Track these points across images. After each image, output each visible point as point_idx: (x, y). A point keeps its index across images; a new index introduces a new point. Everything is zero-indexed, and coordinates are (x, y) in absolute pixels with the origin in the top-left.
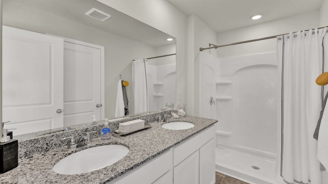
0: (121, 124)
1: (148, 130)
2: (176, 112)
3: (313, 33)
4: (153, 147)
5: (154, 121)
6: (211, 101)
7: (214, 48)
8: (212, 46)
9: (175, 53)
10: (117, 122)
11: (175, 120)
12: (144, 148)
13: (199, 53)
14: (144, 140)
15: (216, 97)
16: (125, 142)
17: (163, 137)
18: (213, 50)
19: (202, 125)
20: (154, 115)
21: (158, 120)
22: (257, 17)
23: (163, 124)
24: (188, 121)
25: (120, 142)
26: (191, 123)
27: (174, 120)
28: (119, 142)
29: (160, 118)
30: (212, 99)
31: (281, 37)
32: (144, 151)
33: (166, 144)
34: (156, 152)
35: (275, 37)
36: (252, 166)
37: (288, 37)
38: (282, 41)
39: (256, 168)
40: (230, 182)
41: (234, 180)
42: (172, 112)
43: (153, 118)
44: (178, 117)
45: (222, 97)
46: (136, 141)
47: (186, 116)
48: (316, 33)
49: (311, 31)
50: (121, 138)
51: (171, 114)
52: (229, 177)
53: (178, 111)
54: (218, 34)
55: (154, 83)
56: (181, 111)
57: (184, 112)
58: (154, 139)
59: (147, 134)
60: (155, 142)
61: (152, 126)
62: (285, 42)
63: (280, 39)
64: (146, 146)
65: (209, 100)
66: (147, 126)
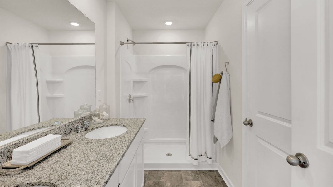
0: (16, 150)
1: (69, 147)
2: (98, 115)
3: (208, 45)
4: (96, 169)
5: (70, 132)
6: (130, 99)
7: (132, 45)
8: (130, 42)
9: (95, 43)
10: (7, 148)
11: (99, 125)
12: (84, 176)
13: (119, 47)
14: (74, 164)
15: (133, 94)
16: (40, 178)
17: (100, 151)
18: (131, 46)
19: (134, 126)
20: (71, 124)
21: (76, 130)
22: (169, 23)
23: (86, 134)
24: (115, 124)
25: (29, 182)
26: (121, 125)
27: (98, 127)
28: (27, 182)
29: (79, 127)
30: (130, 97)
31: (190, 44)
32: (87, 180)
33: (112, 159)
34: (107, 176)
35: (185, 43)
36: (166, 154)
37: (194, 45)
38: (190, 47)
39: (169, 155)
40: (153, 176)
41: (156, 172)
42: (93, 117)
43: (68, 128)
44: (102, 121)
45: (138, 94)
46: (59, 169)
47: (110, 119)
48: (209, 45)
49: (206, 43)
50: (24, 173)
51: (91, 119)
52: (152, 171)
53: (100, 114)
54: (134, 31)
55: (47, 79)
56: (105, 113)
57: (107, 115)
58: (90, 158)
59: (72, 154)
60: (94, 162)
61: (70, 140)
62: (192, 49)
63: (188, 45)
64: (84, 172)
65: (128, 98)
66: (65, 143)
